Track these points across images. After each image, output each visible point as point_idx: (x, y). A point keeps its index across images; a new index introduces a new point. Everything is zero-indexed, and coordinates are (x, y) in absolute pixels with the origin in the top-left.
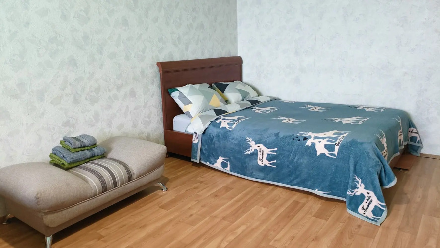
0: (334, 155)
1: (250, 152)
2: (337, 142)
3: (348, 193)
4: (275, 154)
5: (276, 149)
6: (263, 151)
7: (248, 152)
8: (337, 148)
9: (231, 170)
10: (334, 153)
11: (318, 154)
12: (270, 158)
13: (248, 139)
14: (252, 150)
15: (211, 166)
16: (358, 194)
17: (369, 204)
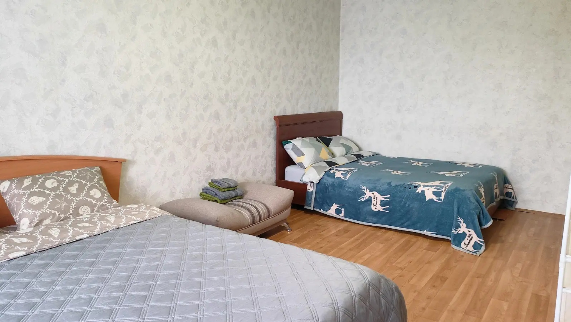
0: (441, 200)
1: (364, 199)
2: (443, 189)
3: (452, 232)
4: (389, 200)
5: (389, 196)
6: (377, 198)
7: (363, 199)
8: (443, 194)
9: (344, 216)
10: (441, 198)
11: (427, 199)
12: (383, 204)
13: (363, 187)
14: (366, 197)
15: (325, 213)
16: (461, 232)
17: (470, 240)
